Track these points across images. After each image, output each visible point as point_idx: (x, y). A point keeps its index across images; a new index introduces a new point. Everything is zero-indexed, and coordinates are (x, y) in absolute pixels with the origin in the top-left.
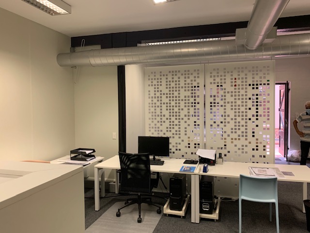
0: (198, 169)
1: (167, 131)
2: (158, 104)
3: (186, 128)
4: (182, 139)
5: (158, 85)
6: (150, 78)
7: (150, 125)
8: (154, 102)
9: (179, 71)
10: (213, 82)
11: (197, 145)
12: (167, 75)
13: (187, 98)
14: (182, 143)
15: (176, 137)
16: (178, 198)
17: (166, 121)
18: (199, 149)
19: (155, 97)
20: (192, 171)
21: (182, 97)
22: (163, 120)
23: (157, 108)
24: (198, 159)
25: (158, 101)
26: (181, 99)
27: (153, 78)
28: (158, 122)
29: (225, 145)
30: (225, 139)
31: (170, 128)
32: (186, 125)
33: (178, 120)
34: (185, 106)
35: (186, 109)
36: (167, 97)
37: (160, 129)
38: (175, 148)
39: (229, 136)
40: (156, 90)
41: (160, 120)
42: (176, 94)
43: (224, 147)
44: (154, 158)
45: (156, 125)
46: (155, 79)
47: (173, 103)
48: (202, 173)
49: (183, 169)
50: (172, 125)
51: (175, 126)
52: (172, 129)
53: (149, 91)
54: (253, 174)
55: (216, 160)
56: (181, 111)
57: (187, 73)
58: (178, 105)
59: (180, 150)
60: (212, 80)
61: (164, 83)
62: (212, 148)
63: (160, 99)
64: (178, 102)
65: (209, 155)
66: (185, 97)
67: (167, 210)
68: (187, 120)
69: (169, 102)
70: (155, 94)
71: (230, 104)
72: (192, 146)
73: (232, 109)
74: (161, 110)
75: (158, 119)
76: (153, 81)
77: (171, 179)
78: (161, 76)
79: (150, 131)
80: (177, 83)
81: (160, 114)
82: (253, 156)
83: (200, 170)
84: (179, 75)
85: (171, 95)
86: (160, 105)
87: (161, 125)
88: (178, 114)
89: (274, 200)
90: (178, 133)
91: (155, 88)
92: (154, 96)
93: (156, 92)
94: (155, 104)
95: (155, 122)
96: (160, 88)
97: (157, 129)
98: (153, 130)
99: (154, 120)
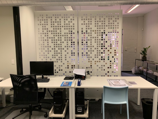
0: (74, 83)
1: (53, 57)
2: (46, 38)
3: (66, 55)
4: (63, 62)
5: (45, 24)
6: (39, 19)
7: (40, 53)
8: (42, 37)
9: (60, 15)
10: (83, 23)
11: (73, 67)
12: (51, 17)
13: (66, 34)
14: (63, 65)
15: (59, 61)
16: (60, 105)
17: (52, 51)
18: (74, 69)
19: (43, 34)
20: (69, 85)
21: (63, 34)
22: (49, 50)
23: (44, 41)
24: (74, 76)
25: (45, 36)
26: (62, 35)
27: (41, 19)
28: (46, 51)
29: (91, 66)
30: (91, 62)
31: (55, 55)
32: (66, 53)
33: (60, 50)
34: (65, 40)
35: (65, 42)
36: (52, 33)
37: (47, 56)
38: (59, 69)
39: (93, 59)
40: (44, 28)
41: (47, 50)
42: (58, 31)
43: (90, 67)
44: (43, 77)
45: (44, 53)
46: (43, 20)
47: (56, 38)
48: (77, 86)
49: (63, 84)
50: (56, 53)
51: (58, 54)
52: (56, 56)
53: (39, 29)
54: (112, 85)
55: (86, 76)
56: (62, 43)
57: (66, 16)
58: (60, 39)
59: (62, 70)
60: (82, 22)
61: (49, 23)
62: (83, 68)
63: (46, 35)
64: (60, 37)
65: (82, 72)
66: (65, 33)
67: (52, 114)
68: (66, 49)
69: (53, 37)
70: (43, 31)
71: (94, 39)
72: (70, 67)
73: (95, 42)
74: (48, 42)
75: (46, 49)
76: (41, 21)
77: (54, 92)
78: (47, 18)
79: (40, 58)
80: (59, 23)
81: (47, 46)
82: (108, 72)
83: (75, 84)
84: (60, 18)
85: (55, 32)
86: (47, 39)
87: (48, 53)
88: (60, 46)
89: (126, 102)
90: (60, 58)
91: (43, 27)
92: (42, 32)
93: (44, 30)
94: (43, 38)
95: (44, 51)
96: (47, 27)
97: (45, 56)
98: (42, 57)
99: (43, 50)
